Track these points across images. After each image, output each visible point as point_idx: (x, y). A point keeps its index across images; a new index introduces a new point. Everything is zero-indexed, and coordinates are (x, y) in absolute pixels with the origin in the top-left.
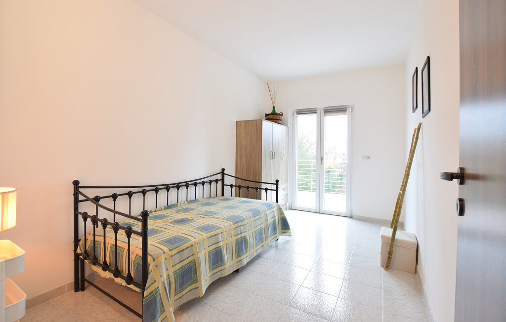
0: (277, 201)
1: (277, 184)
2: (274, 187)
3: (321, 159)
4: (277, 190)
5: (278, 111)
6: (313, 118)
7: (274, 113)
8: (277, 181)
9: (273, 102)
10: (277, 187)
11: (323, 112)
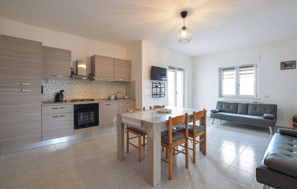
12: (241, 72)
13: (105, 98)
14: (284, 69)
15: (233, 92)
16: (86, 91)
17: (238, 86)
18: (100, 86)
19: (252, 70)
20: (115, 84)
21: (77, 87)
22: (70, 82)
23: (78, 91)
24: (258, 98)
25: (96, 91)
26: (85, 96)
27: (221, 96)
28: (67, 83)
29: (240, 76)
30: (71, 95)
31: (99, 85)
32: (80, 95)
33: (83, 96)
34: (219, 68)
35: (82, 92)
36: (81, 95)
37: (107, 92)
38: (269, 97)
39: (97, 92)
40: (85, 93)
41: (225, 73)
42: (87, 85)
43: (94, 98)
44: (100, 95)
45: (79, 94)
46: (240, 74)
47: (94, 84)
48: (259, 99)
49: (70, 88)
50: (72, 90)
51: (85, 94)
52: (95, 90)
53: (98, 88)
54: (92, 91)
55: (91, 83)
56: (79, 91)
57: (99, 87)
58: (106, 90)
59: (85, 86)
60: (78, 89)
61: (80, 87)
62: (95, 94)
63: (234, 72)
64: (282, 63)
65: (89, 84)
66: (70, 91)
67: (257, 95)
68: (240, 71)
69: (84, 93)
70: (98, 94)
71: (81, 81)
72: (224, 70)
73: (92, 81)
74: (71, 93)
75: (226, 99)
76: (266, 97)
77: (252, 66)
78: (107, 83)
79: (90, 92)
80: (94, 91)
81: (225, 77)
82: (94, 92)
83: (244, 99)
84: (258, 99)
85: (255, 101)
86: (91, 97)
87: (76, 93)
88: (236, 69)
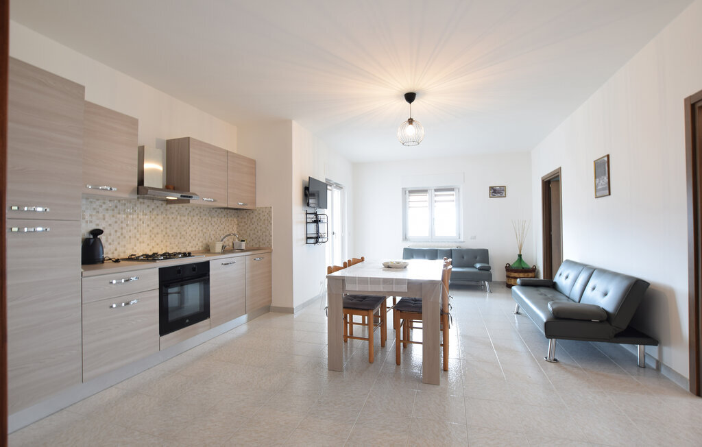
12: (437, 198)
13: (197, 249)
14: (494, 196)
15: (425, 233)
16: (155, 231)
17: (432, 220)
18: (186, 218)
19: (453, 195)
20: (217, 214)
21: (133, 219)
22: (116, 207)
23: (136, 231)
24: (462, 239)
25: (179, 231)
26: (153, 244)
27: (405, 238)
28: (107, 210)
29: (436, 204)
30: (119, 243)
31: (185, 216)
32: (140, 243)
33: (148, 245)
34: (403, 189)
35: (146, 234)
36: (143, 242)
37: (201, 234)
39: (179, 235)
40: (153, 236)
41: (413, 198)
42: (158, 215)
43: (173, 248)
44: (187, 243)
45: (138, 240)
46: (436, 201)
47: (173, 213)
48: (464, 242)
49: (116, 222)
50: (122, 228)
51: (153, 239)
52: (174, 229)
53: (182, 223)
54: (168, 230)
55: (166, 210)
56: (138, 231)
57: (184, 221)
58: (200, 228)
59: (153, 217)
60: (136, 225)
61: (140, 220)
62: (175, 239)
63: (425, 197)
64: (491, 188)
65: (162, 213)
66: (116, 231)
67: (459, 234)
68: (436, 195)
69: (151, 236)
70: (182, 240)
71: (144, 203)
72: (411, 192)
73: (169, 206)
74: (119, 237)
75: (415, 244)
76: (472, 239)
77: (452, 190)
78: (202, 210)
79: (164, 233)
80: (173, 231)
81: (411, 204)
82: (173, 233)
84: (461, 242)
85: (458, 245)
86: (167, 246)
87: (130, 237)
88: (429, 192)
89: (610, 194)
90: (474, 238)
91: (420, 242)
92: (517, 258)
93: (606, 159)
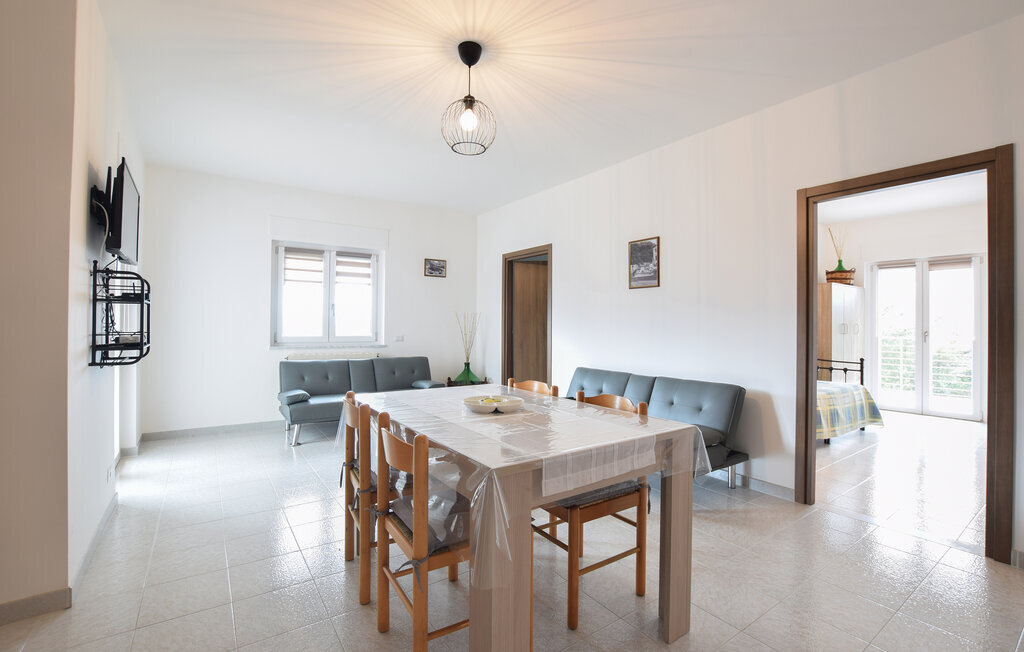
0: (862, 383)
1: (862, 364)
2: (858, 367)
3: (924, 335)
4: (862, 371)
5: (846, 267)
6: (910, 273)
7: (840, 270)
8: (862, 360)
9: (839, 255)
10: (862, 367)
11: (926, 264)
12: (340, 269)
14: (431, 274)
15: (316, 331)
17: (330, 307)
19: (368, 265)
24: (381, 343)
27: (276, 342)
29: (338, 279)
34: (273, 242)
38: (403, 340)
41: (293, 262)
46: (338, 274)
48: (386, 346)
63: (318, 264)
64: (427, 261)
67: (377, 334)
68: (338, 263)
72: (289, 250)
76: (398, 341)
77: (368, 256)
81: (289, 275)
83: (350, 347)
84: (381, 347)
88: (326, 254)
89: (659, 286)
90: (401, 339)
91: (307, 348)
92: (463, 367)
93: (655, 242)
